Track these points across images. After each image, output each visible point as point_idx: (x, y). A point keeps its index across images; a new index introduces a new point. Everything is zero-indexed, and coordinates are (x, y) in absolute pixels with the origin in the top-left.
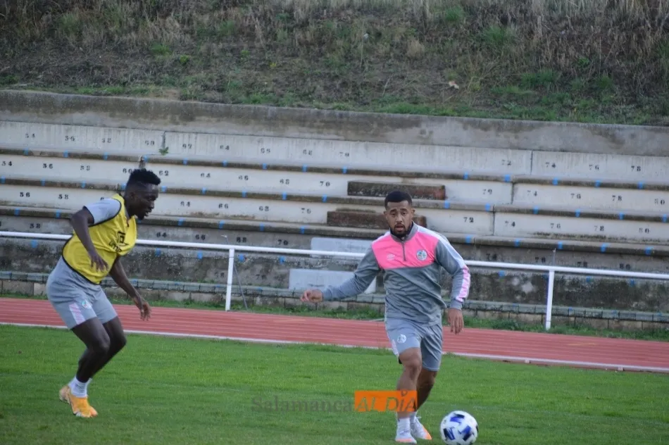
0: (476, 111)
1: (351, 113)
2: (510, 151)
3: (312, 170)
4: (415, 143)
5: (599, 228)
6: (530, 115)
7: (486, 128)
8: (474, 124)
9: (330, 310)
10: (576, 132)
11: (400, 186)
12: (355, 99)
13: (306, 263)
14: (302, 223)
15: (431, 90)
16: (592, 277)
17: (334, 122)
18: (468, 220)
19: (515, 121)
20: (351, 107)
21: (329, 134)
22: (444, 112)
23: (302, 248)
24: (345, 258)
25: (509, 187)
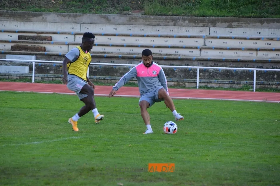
0: (61, 10)
1: (18, 12)
2: (73, 24)
3: (5, 31)
4: (41, 22)
5: (104, 49)
6: (79, 11)
7: (65, 16)
8: (60, 15)
9: (13, 79)
10: (95, 17)
11: (36, 36)
12: (19, 7)
13: (4, 64)
14: (2, 50)
15: (46, 4)
16: (101, 66)
17: (12, 15)
18: (60, 48)
19: (75, 14)
20: (18, 10)
21: (11, 19)
22: (50, 11)
23: (3, 59)
24: (18, 61)
25: (73, 36)
